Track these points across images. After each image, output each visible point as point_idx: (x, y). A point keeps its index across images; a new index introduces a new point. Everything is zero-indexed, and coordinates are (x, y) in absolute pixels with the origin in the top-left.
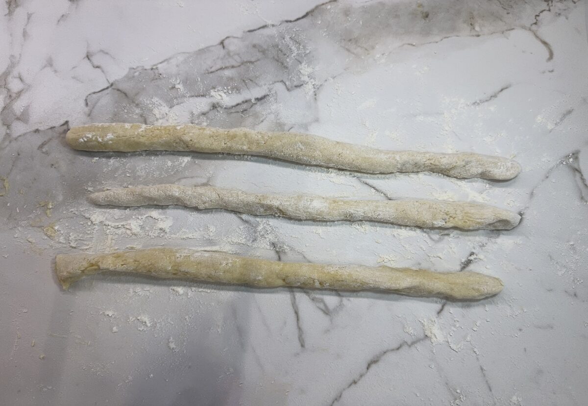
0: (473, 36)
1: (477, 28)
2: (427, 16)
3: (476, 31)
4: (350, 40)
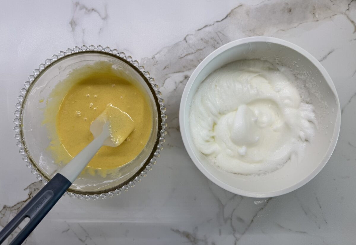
0: (314, 21)
1: (317, 16)
2: (290, 11)
3: (316, 18)
4: (251, 30)
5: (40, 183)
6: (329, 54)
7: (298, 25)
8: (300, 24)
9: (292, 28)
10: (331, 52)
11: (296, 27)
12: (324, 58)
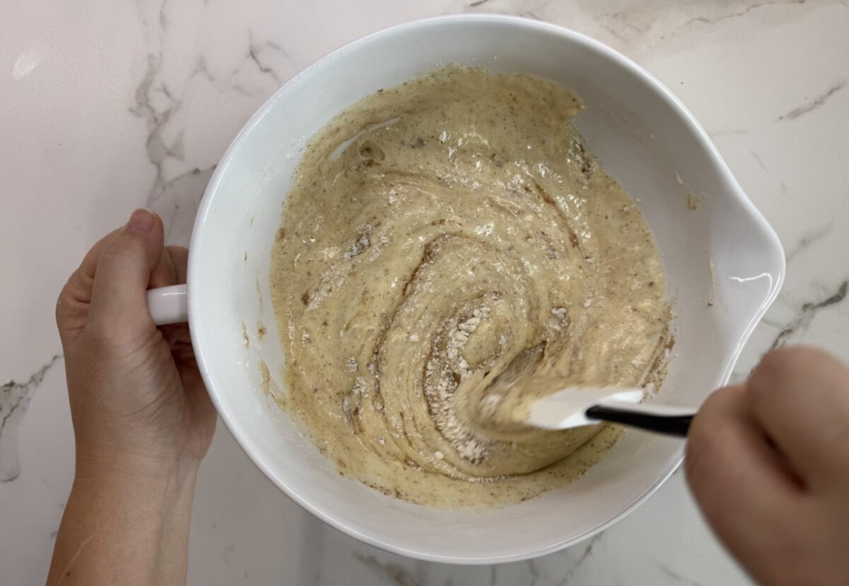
4: (616, 15)
5: (5, 391)
6: (831, 92)
7: (748, 10)
8: (754, 6)
9: (731, 16)
10: (838, 88)
11: (741, 15)
12: (816, 103)
